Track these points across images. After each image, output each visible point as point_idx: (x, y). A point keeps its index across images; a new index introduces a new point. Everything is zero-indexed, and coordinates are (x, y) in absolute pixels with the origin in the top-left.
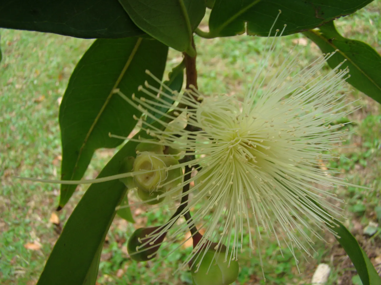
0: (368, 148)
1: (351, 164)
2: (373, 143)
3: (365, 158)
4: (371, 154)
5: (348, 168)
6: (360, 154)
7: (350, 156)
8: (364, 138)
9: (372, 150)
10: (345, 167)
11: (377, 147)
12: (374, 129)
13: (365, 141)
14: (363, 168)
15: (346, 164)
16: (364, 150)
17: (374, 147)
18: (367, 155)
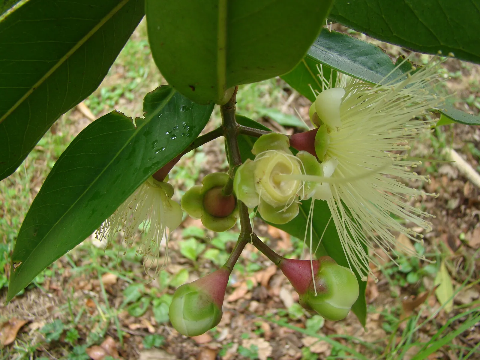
0: (133, 79)
1: (115, 98)
2: (138, 72)
3: (130, 91)
4: (138, 85)
5: (113, 103)
6: (124, 85)
7: (114, 89)
8: (127, 68)
9: (138, 80)
10: (109, 102)
11: (142, 76)
12: (138, 56)
13: (128, 71)
14: (130, 101)
15: (109, 98)
16: (128, 81)
17: (139, 76)
18: (132, 86)
